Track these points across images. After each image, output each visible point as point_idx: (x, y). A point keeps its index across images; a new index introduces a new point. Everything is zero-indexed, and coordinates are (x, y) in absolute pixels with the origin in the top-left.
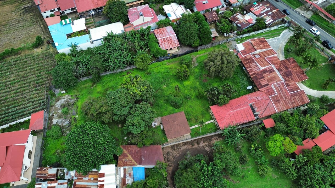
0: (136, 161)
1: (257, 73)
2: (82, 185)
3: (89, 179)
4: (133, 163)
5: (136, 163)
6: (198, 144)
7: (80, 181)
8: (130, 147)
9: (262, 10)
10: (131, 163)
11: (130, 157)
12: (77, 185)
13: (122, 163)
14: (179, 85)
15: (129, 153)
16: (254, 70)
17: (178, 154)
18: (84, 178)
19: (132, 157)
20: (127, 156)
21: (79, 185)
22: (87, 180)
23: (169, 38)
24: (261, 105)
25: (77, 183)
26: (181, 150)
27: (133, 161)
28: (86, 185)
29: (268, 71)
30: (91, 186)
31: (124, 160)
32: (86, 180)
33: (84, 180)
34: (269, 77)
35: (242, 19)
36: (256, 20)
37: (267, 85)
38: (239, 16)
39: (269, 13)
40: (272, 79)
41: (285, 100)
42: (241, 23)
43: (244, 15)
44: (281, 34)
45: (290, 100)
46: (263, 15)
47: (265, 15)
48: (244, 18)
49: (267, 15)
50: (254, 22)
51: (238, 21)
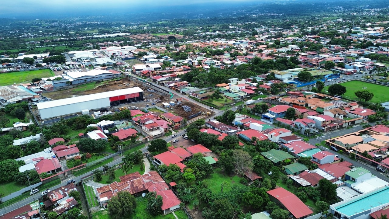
1: (132, 190)
9: (60, 194)
16: (129, 191)
24: (160, 187)
29: (132, 184)
34: (137, 184)
35: (64, 205)
36: (70, 196)
37: (143, 185)
38: (58, 208)
39: (66, 189)
40: (139, 182)
41: (156, 178)
42: (70, 205)
43: (58, 205)
44: (90, 186)
45: (155, 177)
46: (65, 193)
47: (66, 192)
48: (63, 205)
49: (66, 191)
50: (72, 198)
51: (65, 208)
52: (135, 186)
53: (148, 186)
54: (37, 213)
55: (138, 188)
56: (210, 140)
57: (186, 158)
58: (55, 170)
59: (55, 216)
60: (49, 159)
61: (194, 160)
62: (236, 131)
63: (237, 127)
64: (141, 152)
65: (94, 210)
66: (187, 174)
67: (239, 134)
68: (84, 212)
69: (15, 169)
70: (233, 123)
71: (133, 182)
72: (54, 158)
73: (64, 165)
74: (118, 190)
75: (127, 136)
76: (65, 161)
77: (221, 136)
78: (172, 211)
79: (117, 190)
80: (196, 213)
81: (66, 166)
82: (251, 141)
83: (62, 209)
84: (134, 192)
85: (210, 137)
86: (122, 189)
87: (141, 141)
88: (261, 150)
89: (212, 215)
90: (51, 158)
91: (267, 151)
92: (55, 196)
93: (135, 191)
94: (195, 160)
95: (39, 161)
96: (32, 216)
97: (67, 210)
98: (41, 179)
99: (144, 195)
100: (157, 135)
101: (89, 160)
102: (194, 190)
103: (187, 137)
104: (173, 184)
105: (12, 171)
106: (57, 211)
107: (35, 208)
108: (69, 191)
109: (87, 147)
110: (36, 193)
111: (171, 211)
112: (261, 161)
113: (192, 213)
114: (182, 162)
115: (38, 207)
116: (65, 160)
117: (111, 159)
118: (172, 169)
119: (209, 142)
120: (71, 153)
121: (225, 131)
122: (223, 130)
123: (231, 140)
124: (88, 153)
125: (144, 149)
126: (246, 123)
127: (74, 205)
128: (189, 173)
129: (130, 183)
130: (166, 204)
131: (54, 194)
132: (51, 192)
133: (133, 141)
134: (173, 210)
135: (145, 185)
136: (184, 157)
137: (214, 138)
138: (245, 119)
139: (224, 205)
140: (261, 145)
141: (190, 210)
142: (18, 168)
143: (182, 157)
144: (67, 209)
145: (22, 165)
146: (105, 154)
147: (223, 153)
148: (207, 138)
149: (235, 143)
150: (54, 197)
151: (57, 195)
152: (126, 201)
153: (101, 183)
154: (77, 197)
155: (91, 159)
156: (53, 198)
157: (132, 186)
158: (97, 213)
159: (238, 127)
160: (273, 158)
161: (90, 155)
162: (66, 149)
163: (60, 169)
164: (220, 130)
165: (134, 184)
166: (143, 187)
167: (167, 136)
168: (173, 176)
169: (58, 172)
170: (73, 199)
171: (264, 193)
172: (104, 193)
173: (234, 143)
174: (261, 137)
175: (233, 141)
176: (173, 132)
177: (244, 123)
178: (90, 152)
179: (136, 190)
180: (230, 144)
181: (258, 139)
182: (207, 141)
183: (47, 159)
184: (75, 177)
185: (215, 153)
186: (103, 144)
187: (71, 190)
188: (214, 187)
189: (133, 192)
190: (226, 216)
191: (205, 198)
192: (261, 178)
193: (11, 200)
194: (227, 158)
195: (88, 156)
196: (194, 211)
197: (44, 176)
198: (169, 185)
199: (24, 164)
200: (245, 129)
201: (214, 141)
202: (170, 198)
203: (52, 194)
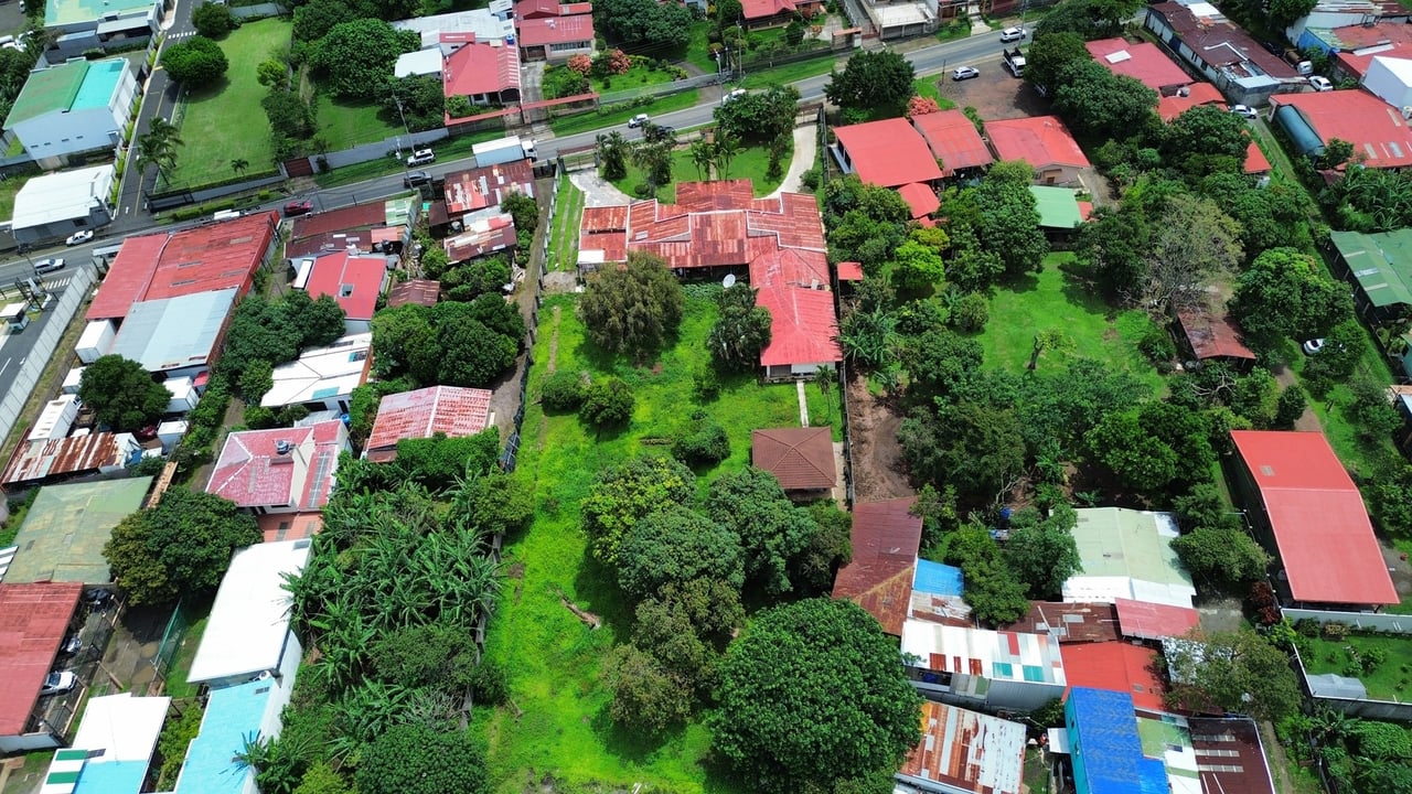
0: (897, 570)
1: (695, 250)
2: (952, 757)
3: (933, 733)
4: (902, 579)
5: (907, 570)
6: (866, 430)
7: (936, 760)
8: (840, 587)
9: (479, 191)
10: (901, 587)
11: (877, 588)
12: (950, 771)
13: (893, 618)
14: (642, 435)
15: (863, 591)
16: (684, 253)
17: (883, 482)
18: (929, 746)
19: (878, 582)
20: (874, 596)
21: (950, 767)
22: (936, 738)
23: (443, 408)
24: (794, 270)
25: (944, 770)
26: (873, 473)
27: (896, 578)
28: (954, 744)
29: (701, 226)
30: (960, 728)
31: (883, 611)
32: (935, 742)
33: (934, 749)
34: (719, 231)
35: (476, 237)
36: (504, 211)
37: (741, 243)
38: (460, 241)
39: (501, 180)
40: (730, 227)
41: (798, 228)
42: (492, 243)
43: (462, 230)
44: (581, 188)
45: (799, 220)
46: (494, 194)
47: (497, 190)
48: (475, 233)
49: (501, 187)
50: (508, 217)
51: (478, 246)
52: (709, 239)
53: (757, 252)
54: (396, 240)
55: (720, 248)
56: (1109, 110)
57: (959, 171)
58: (496, 93)
59: (440, 267)
60: (493, 44)
61: (983, 192)
62: (1276, 86)
63: (1296, 64)
64: (794, 96)
65: (555, 283)
66: (911, 251)
67: (1279, 106)
68: (529, 278)
69: (385, 58)
70: (1290, 33)
71: (706, 222)
72: (509, 47)
73: (533, 82)
74: (650, 236)
75: (780, 9)
76: (541, 66)
77: (1182, 95)
78: (799, 374)
79: (646, 236)
80: (883, 413)
81: (537, 85)
82: (1319, 159)
83: (469, 248)
84: (699, 261)
85: (1111, 92)
86: (661, 237)
87: (826, 42)
88: (1344, 216)
89: (926, 451)
90: (500, 43)
91: (1371, 231)
92: (462, 193)
93: (704, 258)
94: (988, 192)
95: (460, 45)
96: (379, 246)
97: (482, 256)
98: (447, 116)
99: (729, 281)
100: (901, 27)
101: (614, 81)
102: (918, 323)
103: (1021, 67)
104: (849, 272)
105: (376, 64)
106: (453, 250)
107: (395, 221)
108: (507, 189)
109: (620, 24)
110: (426, 163)
111: (795, 374)
112: (1290, 283)
113: (867, 411)
114: (933, 184)
115: (404, 220)
116: (545, 59)
117: (690, 93)
118: (871, 207)
119: (1098, 117)
120: (564, 38)
121: (1218, 71)
122: (1212, 67)
123: (1208, 130)
124: (620, 52)
125: (812, 86)
126: (1358, 53)
127: (503, 246)
128: (923, 249)
129: (698, 220)
130: (782, 346)
131: (463, 188)
132: (456, 176)
133: (794, 38)
134: (805, 374)
135: (746, 247)
136: (951, 165)
137: (1130, 101)
138: (1366, 25)
139: (987, 433)
140: (1360, 191)
141: (865, 394)
142: (393, 58)
143: (945, 162)
144: (480, 251)
145: (410, 51)
146: (677, 69)
147: (1137, 186)
148: (1096, 99)
149: (1227, 152)
150: (459, 199)
151: (471, 191)
152: (643, 293)
153: (617, 187)
154: (525, 218)
155: (626, 78)
156: (454, 199)
157: (700, 234)
158: (560, 296)
159: (1303, 64)
160: (1377, 278)
161: (627, 59)
162: (557, 15)
163: (512, 95)
164: (1199, 63)
165: (709, 230)
166: (736, 251)
167: (943, 39)
168: (862, 238)
169: (506, 104)
170: (510, 223)
171: (1194, 441)
172: (599, 232)
173: (1217, 149)
174: (1394, 146)
175: (1214, 139)
176: (979, 27)
177: (1348, 46)
178: (629, 49)
179: (710, 255)
180: (1199, 150)
181: (1363, 159)
182: (1088, 109)
183: (488, 43)
184: (553, 135)
185: (1107, 176)
186: (677, 24)
187: (515, 187)
188: (1014, 330)
189: (694, 259)
190: (977, 476)
191: (931, 375)
192: (1249, 360)
193: (355, 168)
194: (1128, 221)
195: (618, 63)
196: (879, 401)
197: (458, 110)
198: (832, 270)
199: (418, 48)
200: (1333, 82)
201: (1127, 119)
202: (806, 326)
203: (457, 186)
